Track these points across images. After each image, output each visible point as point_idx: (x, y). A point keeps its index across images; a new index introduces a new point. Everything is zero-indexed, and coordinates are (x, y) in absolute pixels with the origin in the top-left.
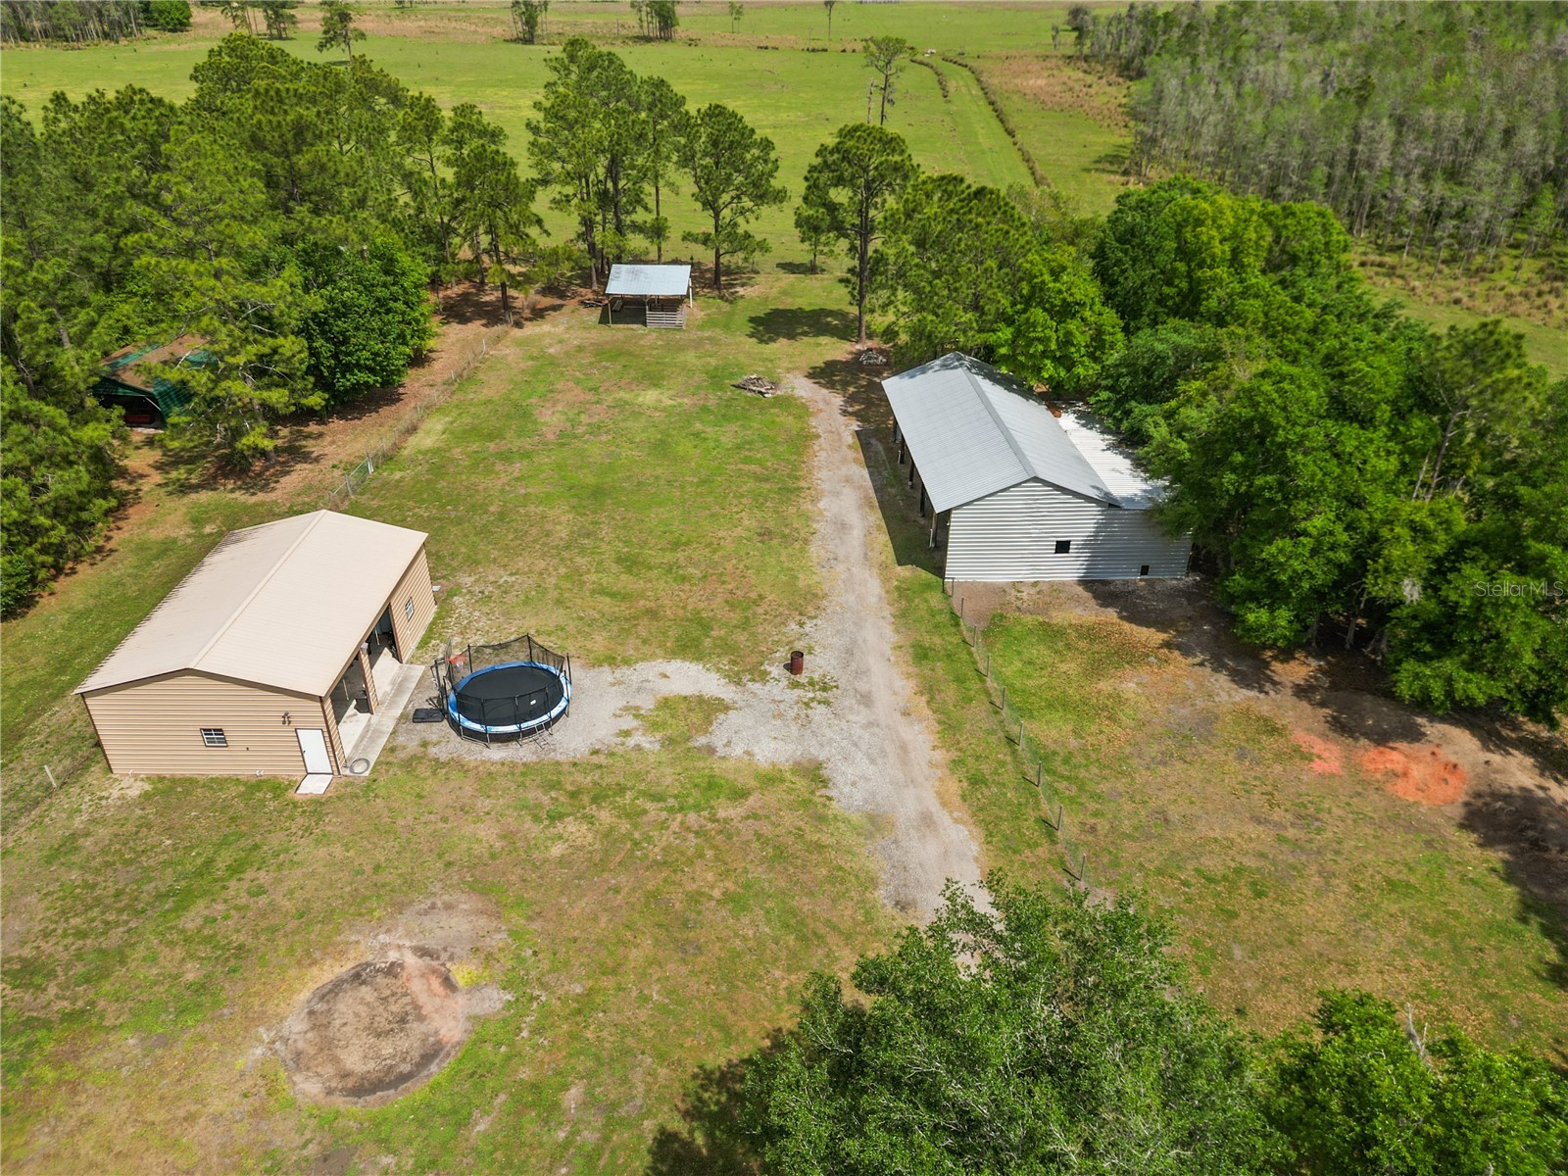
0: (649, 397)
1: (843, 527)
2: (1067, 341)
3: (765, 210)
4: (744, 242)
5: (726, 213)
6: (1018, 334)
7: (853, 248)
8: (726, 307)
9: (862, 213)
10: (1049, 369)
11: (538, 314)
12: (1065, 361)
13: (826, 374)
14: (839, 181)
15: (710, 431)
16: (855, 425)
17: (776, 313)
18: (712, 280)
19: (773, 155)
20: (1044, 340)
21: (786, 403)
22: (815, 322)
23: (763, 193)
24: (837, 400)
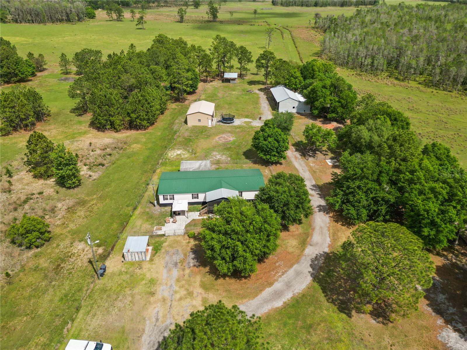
0: (234, 93)
1: (265, 107)
2: (296, 82)
3: (250, 64)
4: (246, 69)
5: (243, 64)
6: (290, 81)
7: (265, 70)
8: (243, 80)
9: (267, 64)
10: (294, 86)
11: (211, 81)
12: (296, 85)
13: (261, 90)
14: (264, 59)
15: (244, 97)
16: (266, 96)
17: (251, 81)
18: (240, 76)
19: (251, 54)
20: (293, 82)
21: (255, 93)
22: (259, 83)
23: (249, 61)
24: (263, 93)
